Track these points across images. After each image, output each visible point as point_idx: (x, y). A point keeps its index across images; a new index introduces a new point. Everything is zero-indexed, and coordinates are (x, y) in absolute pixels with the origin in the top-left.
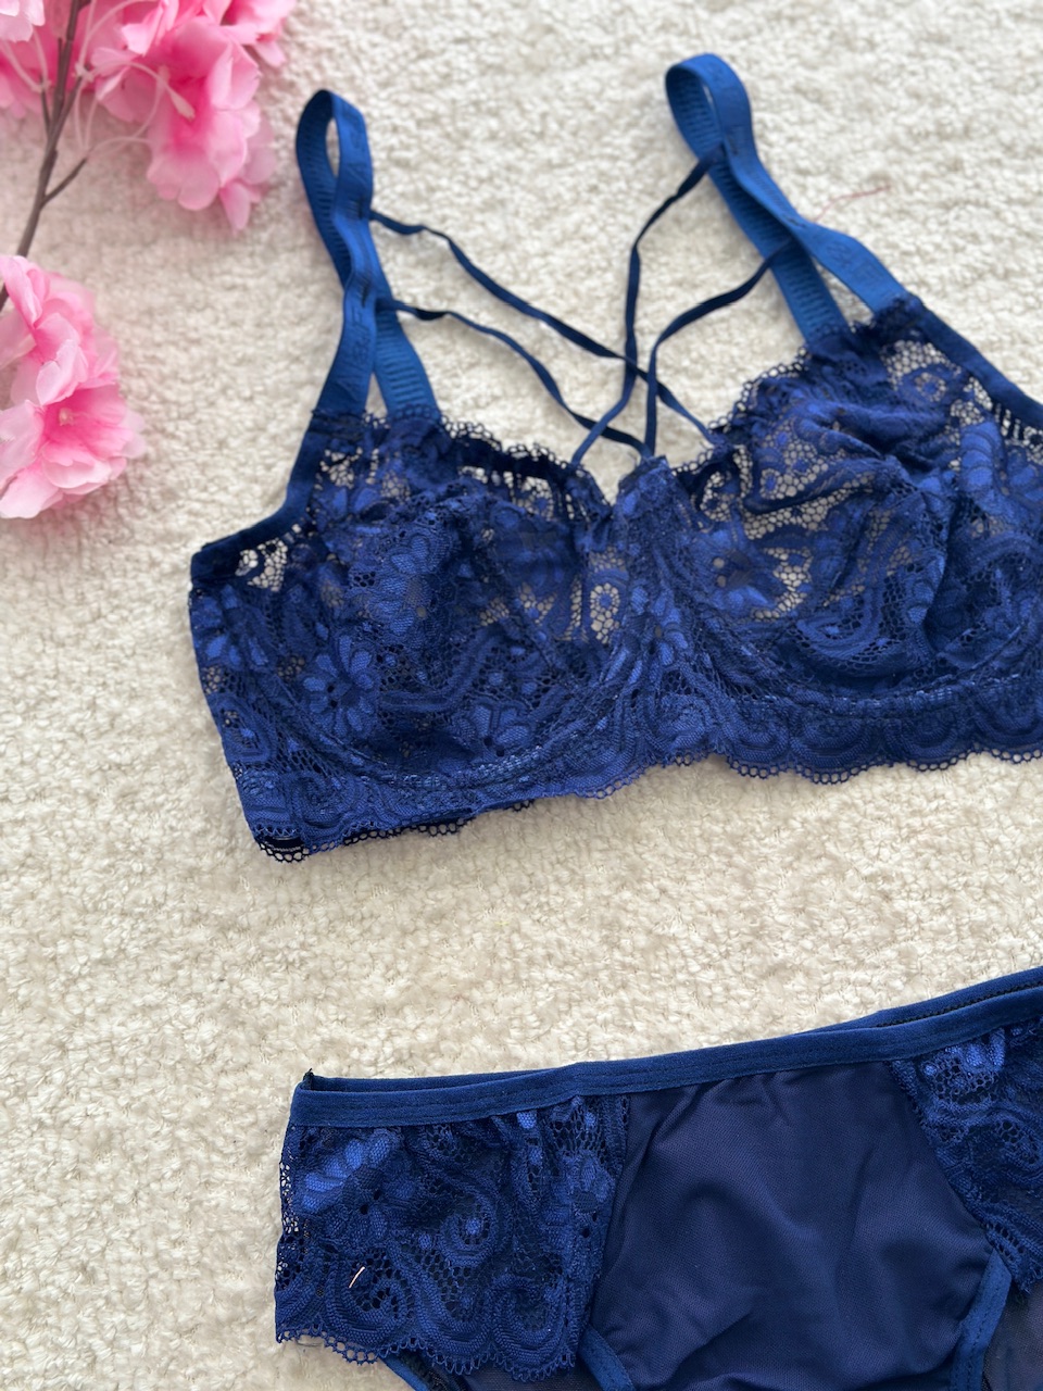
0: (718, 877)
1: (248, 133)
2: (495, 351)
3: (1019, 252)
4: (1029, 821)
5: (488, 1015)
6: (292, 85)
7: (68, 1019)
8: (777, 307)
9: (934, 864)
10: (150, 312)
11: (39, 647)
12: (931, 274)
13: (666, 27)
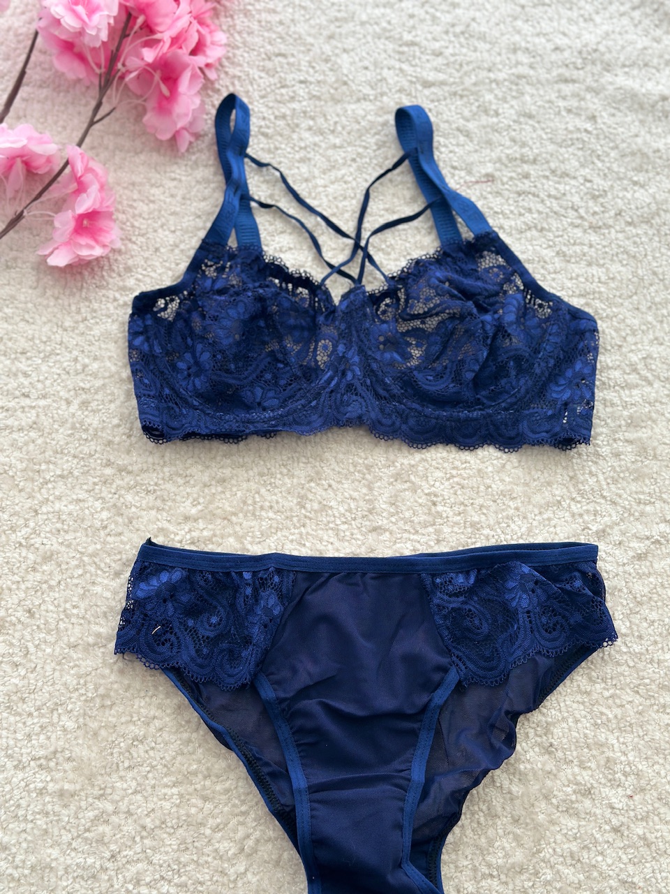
0: (357, 483)
1: (193, 107)
2: (294, 227)
3: (549, 220)
4: (507, 479)
5: (238, 528)
6: (219, 90)
7: (41, 499)
8: (431, 228)
9: (459, 492)
10: (133, 184)
11: (55, 330)
12: (507, 224)
13: (401, 91)
